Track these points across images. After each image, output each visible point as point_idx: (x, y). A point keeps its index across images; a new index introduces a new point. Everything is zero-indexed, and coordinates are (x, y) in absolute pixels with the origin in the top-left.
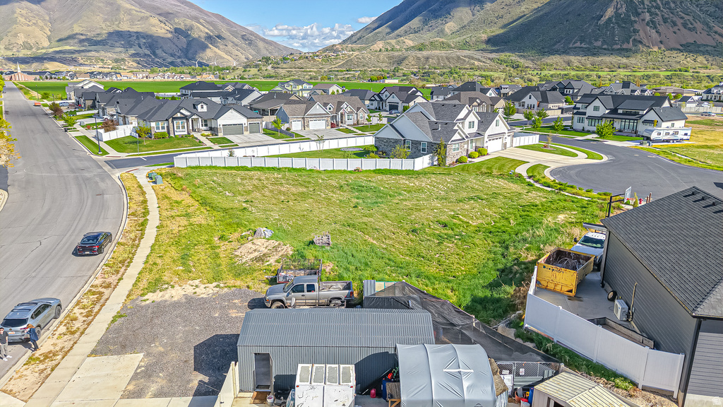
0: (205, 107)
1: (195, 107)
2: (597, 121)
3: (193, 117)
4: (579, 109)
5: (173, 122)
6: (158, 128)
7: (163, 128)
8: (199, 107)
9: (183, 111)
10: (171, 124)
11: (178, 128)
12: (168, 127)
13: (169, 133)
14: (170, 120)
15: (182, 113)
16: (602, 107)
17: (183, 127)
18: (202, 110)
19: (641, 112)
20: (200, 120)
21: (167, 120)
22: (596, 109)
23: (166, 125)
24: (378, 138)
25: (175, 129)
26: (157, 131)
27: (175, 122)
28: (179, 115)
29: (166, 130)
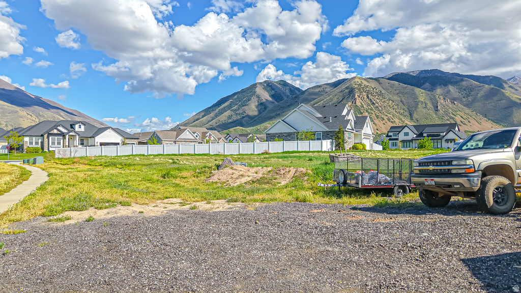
0: (83, 127)
1: (72, 126)
2: (408, 143)
3: (71, 134)
4: (391, 136)
5: (48, 138)
6: (31, 143)
7: (37, 143)
8: (77, 127)
9: (61, 128)
10: (46, 140)
11: (54, 143)
12: (42, 143)
13: (42, 148)
14: (46, 136)
15: (58, 130)
16: (411, 133)
17: (59, 143)
18: (80, 130)
19: (442, 134)
20: (77, 137)
21: (42, 136)
22: (406, 134)
23: (40, 141)
24: (269, 134)
25: (50, 145)
26: (30, 146)
27: (50, 138)
28: (55, 131)
29: (39, 146)
